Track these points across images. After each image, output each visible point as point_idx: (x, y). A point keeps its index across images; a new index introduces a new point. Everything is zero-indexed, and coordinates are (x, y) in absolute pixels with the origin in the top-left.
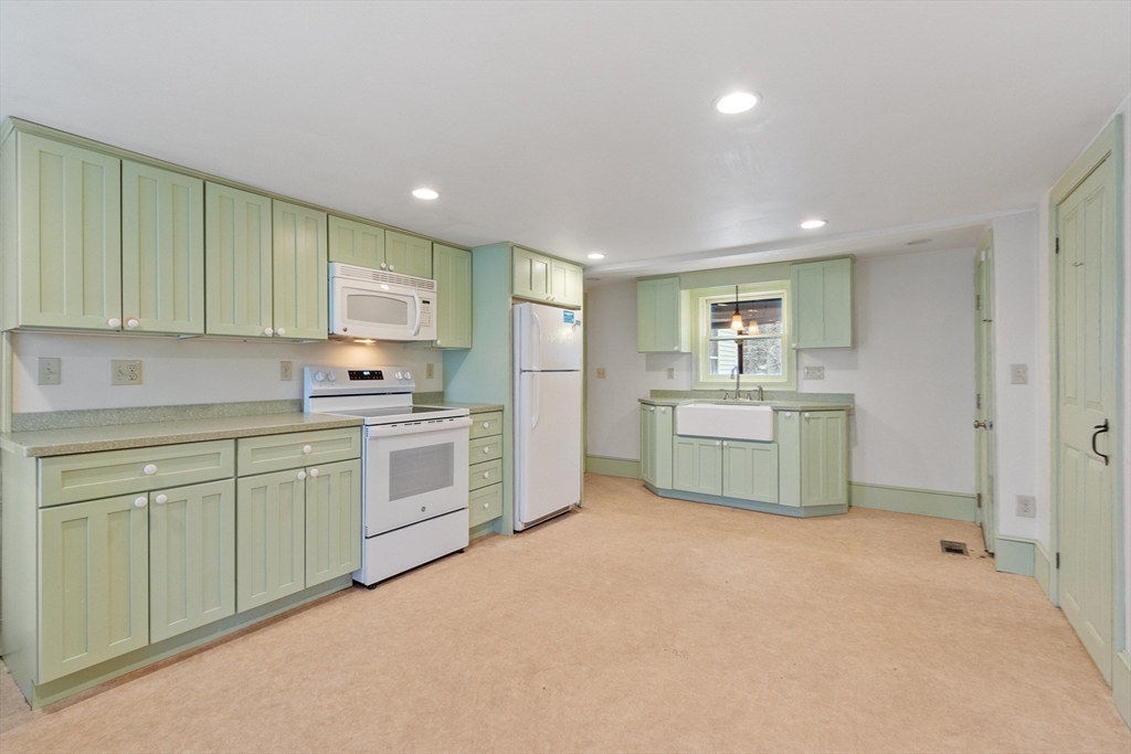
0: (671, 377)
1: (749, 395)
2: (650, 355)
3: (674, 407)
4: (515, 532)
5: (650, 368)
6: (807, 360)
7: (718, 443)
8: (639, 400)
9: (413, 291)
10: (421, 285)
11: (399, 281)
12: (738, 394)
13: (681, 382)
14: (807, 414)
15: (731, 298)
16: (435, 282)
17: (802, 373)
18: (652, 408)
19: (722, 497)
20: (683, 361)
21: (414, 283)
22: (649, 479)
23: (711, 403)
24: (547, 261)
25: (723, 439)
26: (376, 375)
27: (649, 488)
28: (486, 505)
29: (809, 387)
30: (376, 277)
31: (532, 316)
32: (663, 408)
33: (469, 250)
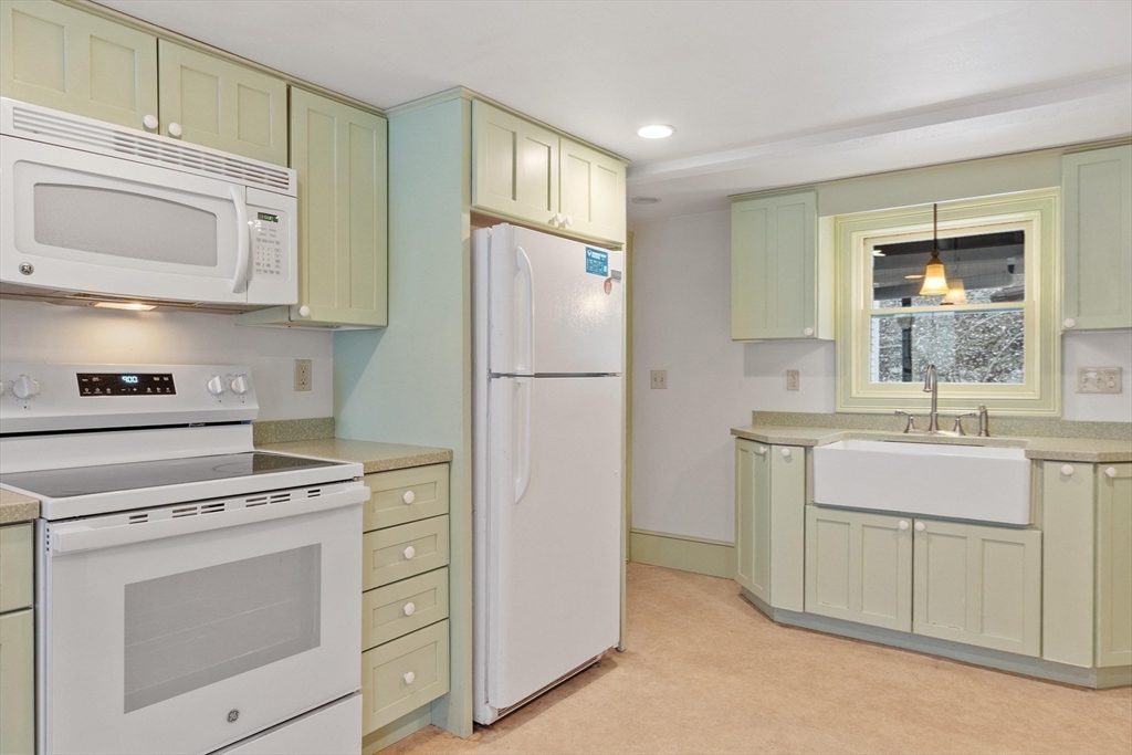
0: (793, 386)
1: (959, 423)
2: (753, 345)
3: (808, 449)
4: (477, 726)
5: (750, 371)
6: (1085, 355)
7: (904, 524)
8: (733, 432)
9: (232, 190)
10: (255, 175)
11: (191, 161)
12: (935, 421)
13: (813, 397)
14: (1111, 470)
15: (921, 232)
16: (292, 174)
17: (1072, 380)
18: (762, 449)
19: (911, 635)
20: (819, 357)
21: (234, 170)
22: (755, 588)
23: (879, 439)
24: (553, 141)
25: (914, 517)
26: (158, 384)
27: (752, 602)
28: (409, 677)
29: (1088, 408)
30: (123, 145)
31: (513, 254)
32: (786, 450)
33: (381, 113)
